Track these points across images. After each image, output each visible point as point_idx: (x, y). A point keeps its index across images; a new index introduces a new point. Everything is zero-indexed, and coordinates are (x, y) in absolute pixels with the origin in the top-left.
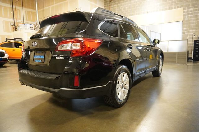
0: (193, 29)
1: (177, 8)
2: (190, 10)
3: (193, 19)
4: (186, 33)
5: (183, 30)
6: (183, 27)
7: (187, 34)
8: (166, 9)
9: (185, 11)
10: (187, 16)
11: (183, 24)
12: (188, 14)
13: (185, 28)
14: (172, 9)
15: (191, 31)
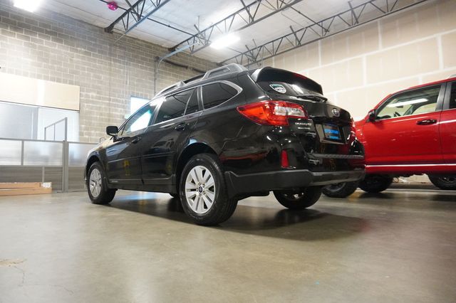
0: (96, 130)
1: (69, 84)
2: (91, 94)
3: (96, 111)
4: (86, 134)
5: (80, 128)
6: (80, 123)
7: (87, 137)
8: (46, 78)
9: (84, 93)
10: (86, 104)
11: (80, 117)
12: (88, 102)
13: (83, 126)
14: (60, 82)
15: (93, 132)
